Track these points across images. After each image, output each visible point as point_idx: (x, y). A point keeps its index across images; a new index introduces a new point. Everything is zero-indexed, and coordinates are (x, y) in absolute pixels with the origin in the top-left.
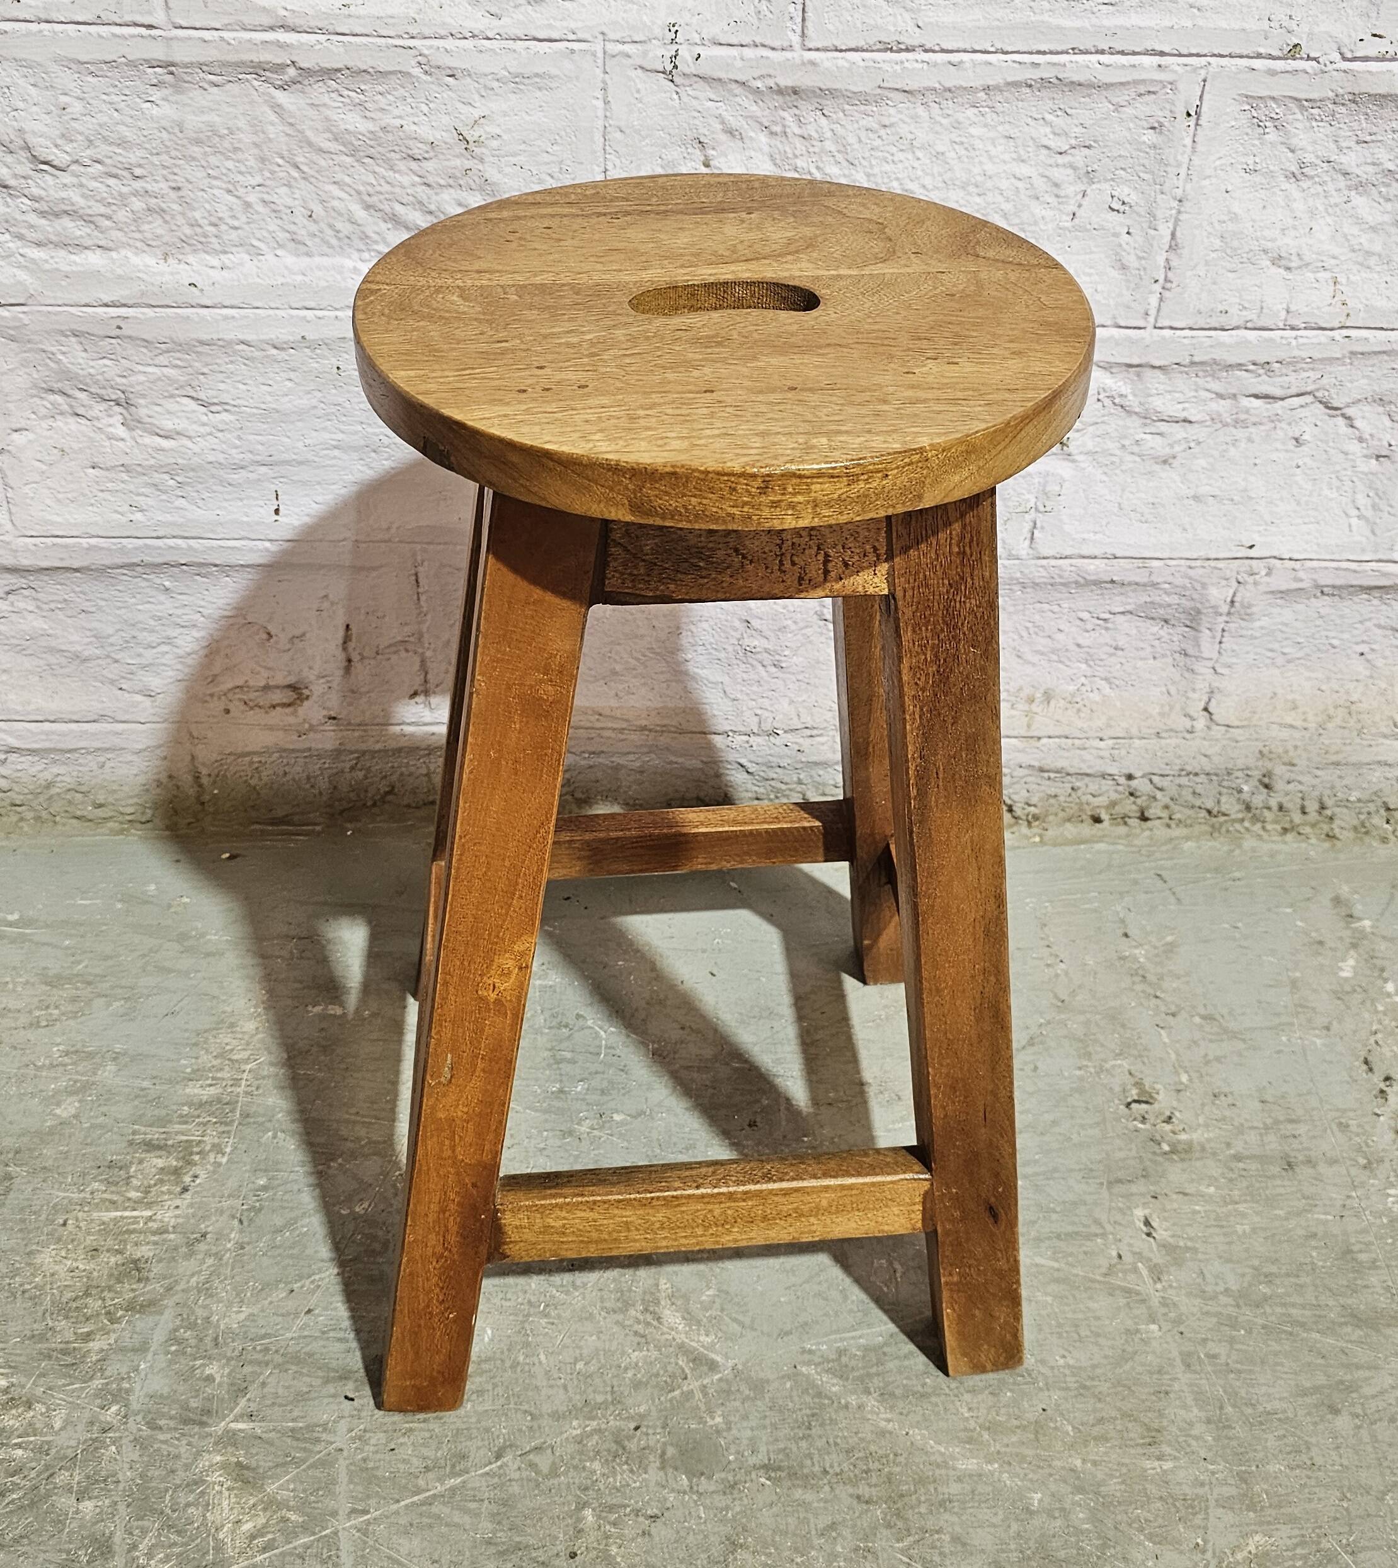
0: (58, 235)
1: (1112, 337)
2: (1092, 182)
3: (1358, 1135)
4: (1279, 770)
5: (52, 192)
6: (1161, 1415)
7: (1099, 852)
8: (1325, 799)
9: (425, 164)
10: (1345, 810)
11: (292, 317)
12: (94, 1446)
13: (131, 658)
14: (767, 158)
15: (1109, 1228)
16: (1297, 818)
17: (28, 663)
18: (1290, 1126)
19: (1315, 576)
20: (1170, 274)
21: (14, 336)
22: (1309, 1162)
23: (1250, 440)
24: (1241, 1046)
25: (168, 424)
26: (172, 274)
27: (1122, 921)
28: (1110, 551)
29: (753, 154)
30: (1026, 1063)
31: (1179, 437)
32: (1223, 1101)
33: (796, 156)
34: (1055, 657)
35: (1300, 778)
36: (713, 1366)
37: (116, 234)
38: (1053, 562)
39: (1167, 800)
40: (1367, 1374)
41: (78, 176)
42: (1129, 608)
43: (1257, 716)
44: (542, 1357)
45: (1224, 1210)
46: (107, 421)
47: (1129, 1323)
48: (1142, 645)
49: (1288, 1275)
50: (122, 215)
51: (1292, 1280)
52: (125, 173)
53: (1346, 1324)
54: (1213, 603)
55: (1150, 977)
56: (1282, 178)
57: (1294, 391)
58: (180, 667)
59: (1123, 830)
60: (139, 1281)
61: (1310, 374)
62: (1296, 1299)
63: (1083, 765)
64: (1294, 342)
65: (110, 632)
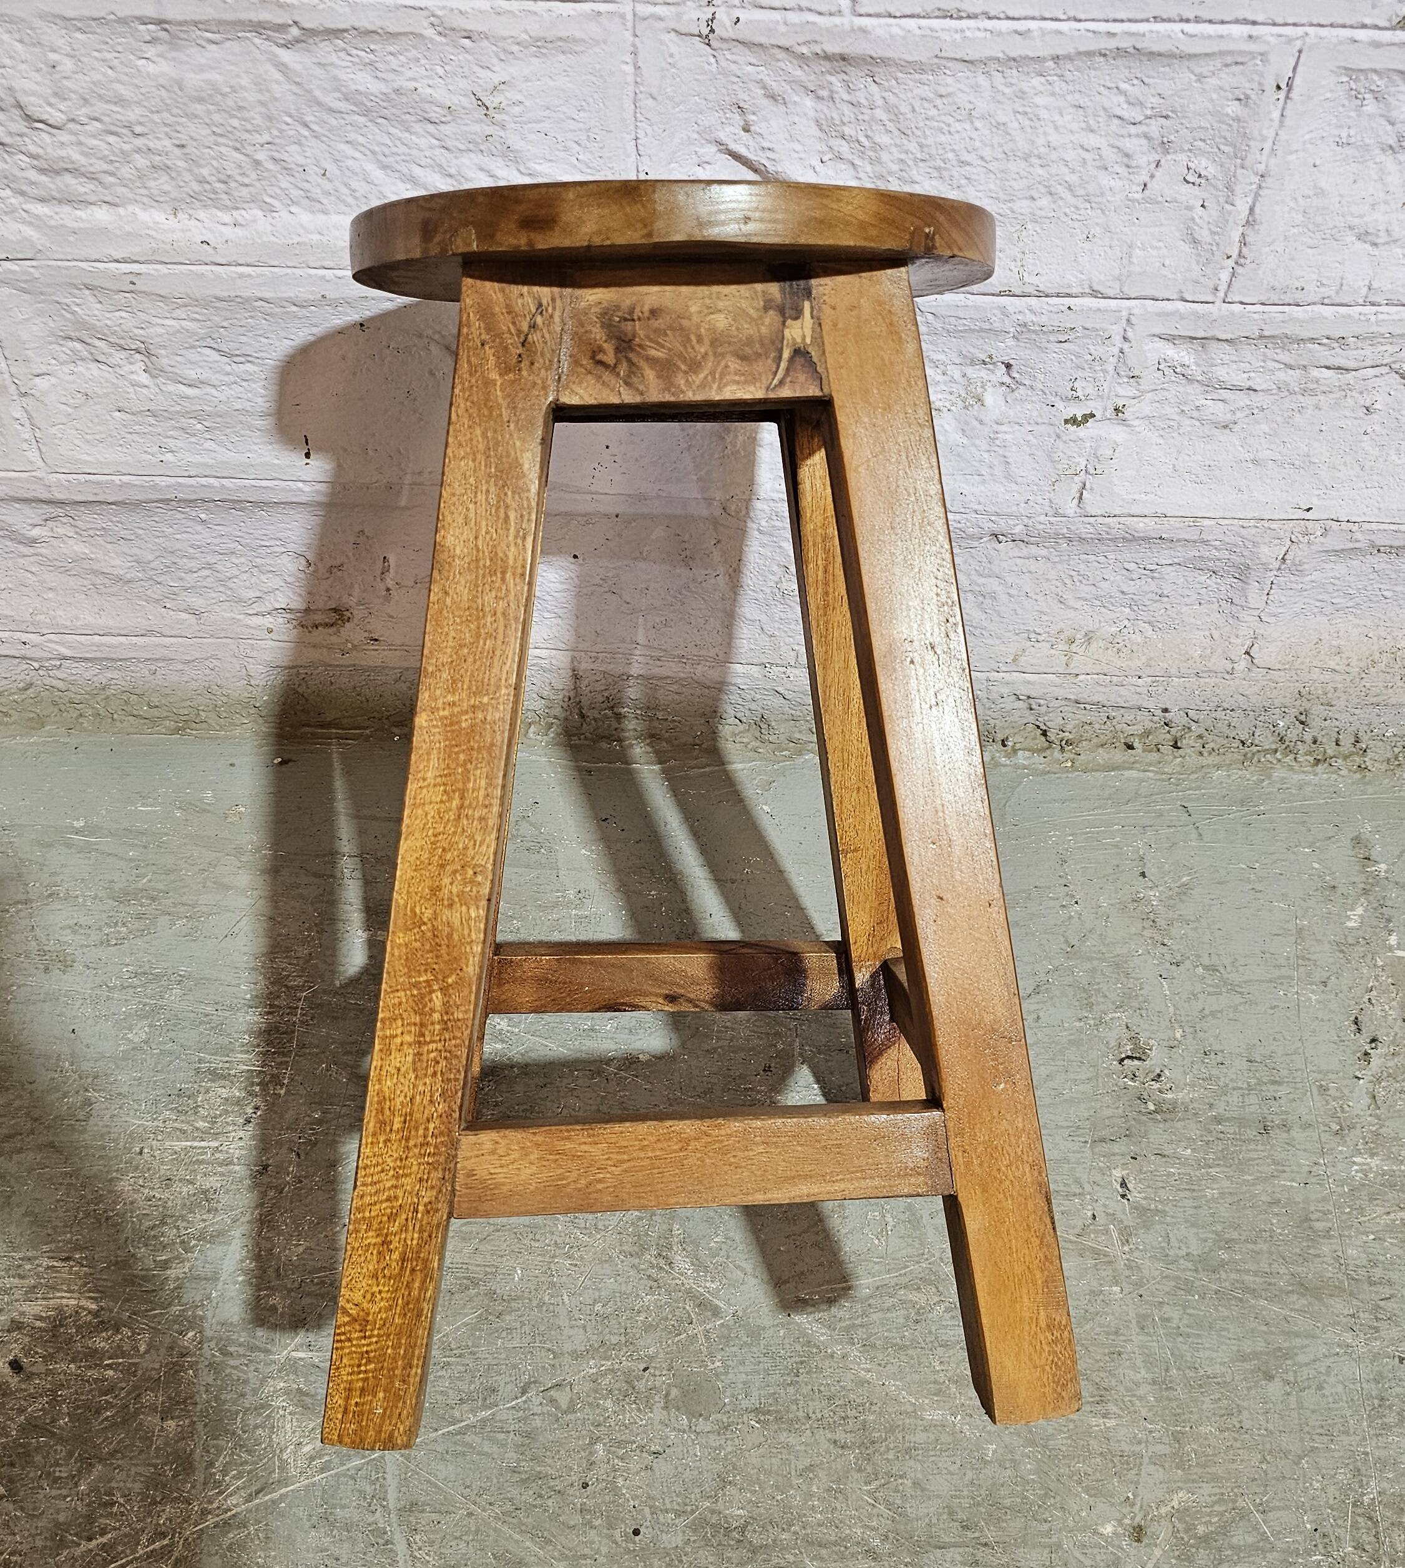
0: (60, 191)
1: (1177, 311)
2: (1167, 152)
3: (1335, 1099)
4: (1317, 710)
5: (49, 150)
6: (1111, 1375)
7: (1129, 780)
8: (1360, 734)
9: (442, 127)
10: (1379, 744)
11: (310, 276)
12: (175, 1369)
13: (173, 580)
14: (812, 124)
15: (1088, 1188)
16: (1331, 750)
17: (73, 582)
18: (1272, 1088)
19: (1373, 537)
20: (1244, 250)
21: (26, 288)
22: (1285, 1126)
24: (1238, 999)
25: (192, 374)
26: (183, 231)
27: (1142, 859)
28: (1161, 510)
29: (796, 119)
30: (1030, 1013)
31: (1242, 404)
32: (1213, 1059)
33: (844, 124)
34: (1097, 603)
35: (1337, 716)
36: (716, 1312)
37: (122, 191)
38: (1100, 520)
39: (1201, 731)
40: (1306, 1342)
41: (76, 134)
42: (1176, 560)
43: (1299, 660)
44: (565, 1297)
45: (1197, 1173)
46: (128, 368)
47: (1095, 1283)
48: (1187, 592)
49: (1247, 1241)
50: (126, 171)
51: (1250, 1246)
52: (124, 131)
53: (1292, 1291)
54: (1264, 561)
55: (1161, 922)
56: (1378, 151)
57: (1368, 363)
58: (222, 589)
59: (1155, 756)
60: (209, 1211)
61: (1389, 347)
62: (1251, 1266)
63: (1119, 700)
64: (1373, 318)
65: (151, 557)
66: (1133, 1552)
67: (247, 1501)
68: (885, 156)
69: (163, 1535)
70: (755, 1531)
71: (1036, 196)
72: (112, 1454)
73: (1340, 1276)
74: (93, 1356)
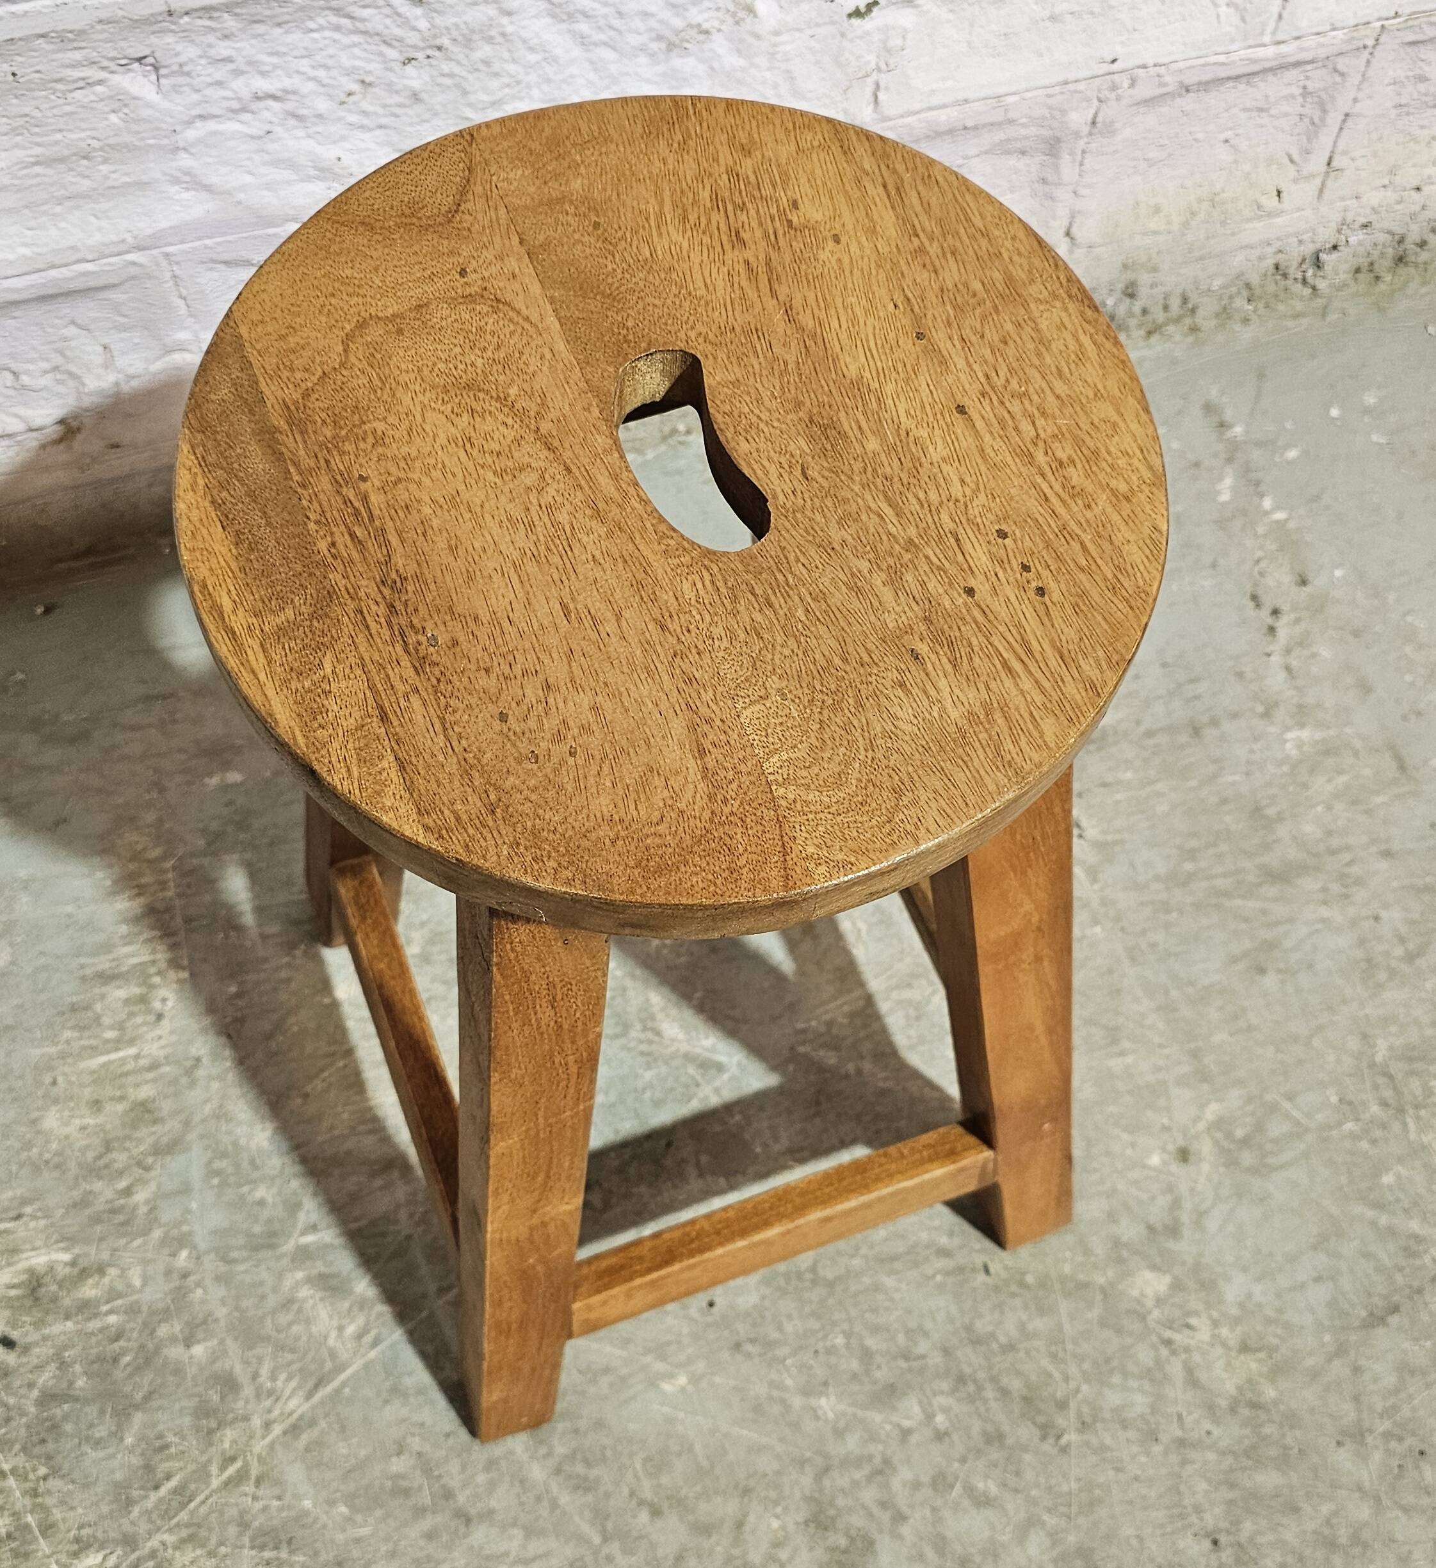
4: (1143, 277)
6: (1117, 1013)
8: (1189, 293)
10: (1206, 299)
12: (180, 1294)
16: (1160, 317)
18: (1191, 687)
22: (1215, 722)
35: (1163, 281)
43: (1119, 230)
45: (1142, 793)
51: (1212, 850)
53: (1262, 883)
62: (1218, 869)
66: (1182, 1173)
67: (308, 1399)
69: (233, 1459)
72: (148, 1398)
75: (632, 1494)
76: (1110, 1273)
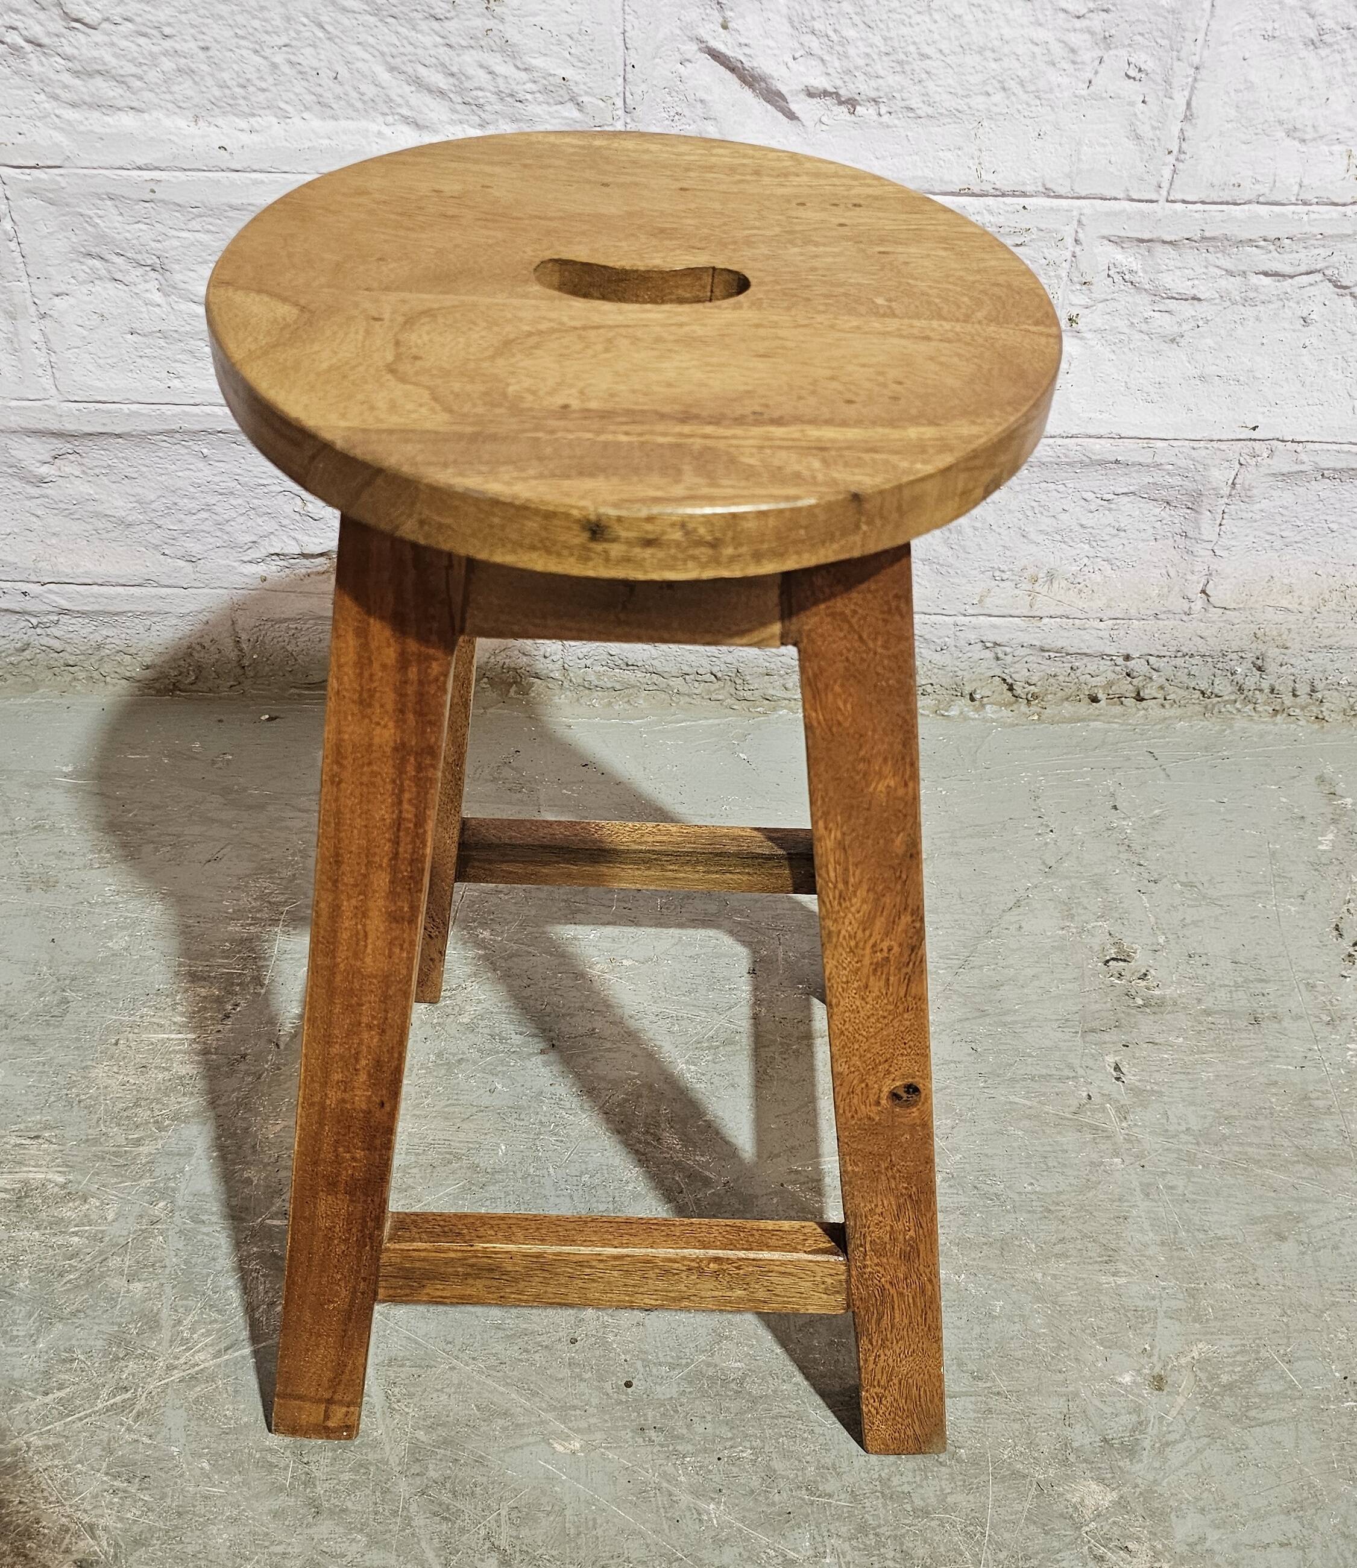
0: (92, 95)
1: (1124, 211)
2: (1109, 48)
3: (1323, 994)
4: (1273, 652)
5: (84, 51)
6: (1118, 1237)
7: (1094, 730)
8: (1316, 683)
9: (447, 24)
10: (1335, 693)
12: (143, 1236)
13: (172, 523)
14: (785, 21)
15: (1081, 1072)
16: (1288, 700)
17: (76, 527)
18: (1259, 985)
19: (1317, 459)
20: (1184, 145)
21: (52, 199)
22: (1274, 1017)
23: (1258, 319)
24: (1218, 911)
26: (203, 137)
27: (1112, 795)
28: (1116, 430)
29: (771, 15)
30: (1011, 923)
31: (1187, 315)
32: (1196, 961)
33: (813, 19)
34: (1059, 538)
35: (1292, 661)
36: (707, 1182)
37: (147, 95)
38: (1059, 441)
39: (1162, 681)
40: (1316, 1207)
41: (109, 35)
42: (1132, 489)
43: (1253, 599)
44: (551, 1170)
45: (1191, 1059)
46: (143, 286)
47: (1094, 1156)
48: (1143, 526)
49: (1247, 1117)
50: (152, 76)
51: (1251, 1122)
52: (154, 32)
53: (1298, 1162)
54: (1215, 485)
55: (1135, 846)
56: (1301, 46)
57: (1303, 268)
58: (219, 534)
59: (1119, 709)
60: (184, 1095)
61: (1321, 251)
62: (1253, 1139)
63: (1082, 645)
64: (1305, 218)
65: (152, 498)
66: (1154, 1400)
67: (215, 1357)
68: (852, 51)
69: (126, 1389)
70: (753, 1382)
71: (991, 91)
72: (73, 1314)
73: (1345, 1147)
74: (58, 1225)
75: (488, 1537)
76: (1051, 1472)
